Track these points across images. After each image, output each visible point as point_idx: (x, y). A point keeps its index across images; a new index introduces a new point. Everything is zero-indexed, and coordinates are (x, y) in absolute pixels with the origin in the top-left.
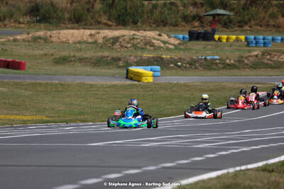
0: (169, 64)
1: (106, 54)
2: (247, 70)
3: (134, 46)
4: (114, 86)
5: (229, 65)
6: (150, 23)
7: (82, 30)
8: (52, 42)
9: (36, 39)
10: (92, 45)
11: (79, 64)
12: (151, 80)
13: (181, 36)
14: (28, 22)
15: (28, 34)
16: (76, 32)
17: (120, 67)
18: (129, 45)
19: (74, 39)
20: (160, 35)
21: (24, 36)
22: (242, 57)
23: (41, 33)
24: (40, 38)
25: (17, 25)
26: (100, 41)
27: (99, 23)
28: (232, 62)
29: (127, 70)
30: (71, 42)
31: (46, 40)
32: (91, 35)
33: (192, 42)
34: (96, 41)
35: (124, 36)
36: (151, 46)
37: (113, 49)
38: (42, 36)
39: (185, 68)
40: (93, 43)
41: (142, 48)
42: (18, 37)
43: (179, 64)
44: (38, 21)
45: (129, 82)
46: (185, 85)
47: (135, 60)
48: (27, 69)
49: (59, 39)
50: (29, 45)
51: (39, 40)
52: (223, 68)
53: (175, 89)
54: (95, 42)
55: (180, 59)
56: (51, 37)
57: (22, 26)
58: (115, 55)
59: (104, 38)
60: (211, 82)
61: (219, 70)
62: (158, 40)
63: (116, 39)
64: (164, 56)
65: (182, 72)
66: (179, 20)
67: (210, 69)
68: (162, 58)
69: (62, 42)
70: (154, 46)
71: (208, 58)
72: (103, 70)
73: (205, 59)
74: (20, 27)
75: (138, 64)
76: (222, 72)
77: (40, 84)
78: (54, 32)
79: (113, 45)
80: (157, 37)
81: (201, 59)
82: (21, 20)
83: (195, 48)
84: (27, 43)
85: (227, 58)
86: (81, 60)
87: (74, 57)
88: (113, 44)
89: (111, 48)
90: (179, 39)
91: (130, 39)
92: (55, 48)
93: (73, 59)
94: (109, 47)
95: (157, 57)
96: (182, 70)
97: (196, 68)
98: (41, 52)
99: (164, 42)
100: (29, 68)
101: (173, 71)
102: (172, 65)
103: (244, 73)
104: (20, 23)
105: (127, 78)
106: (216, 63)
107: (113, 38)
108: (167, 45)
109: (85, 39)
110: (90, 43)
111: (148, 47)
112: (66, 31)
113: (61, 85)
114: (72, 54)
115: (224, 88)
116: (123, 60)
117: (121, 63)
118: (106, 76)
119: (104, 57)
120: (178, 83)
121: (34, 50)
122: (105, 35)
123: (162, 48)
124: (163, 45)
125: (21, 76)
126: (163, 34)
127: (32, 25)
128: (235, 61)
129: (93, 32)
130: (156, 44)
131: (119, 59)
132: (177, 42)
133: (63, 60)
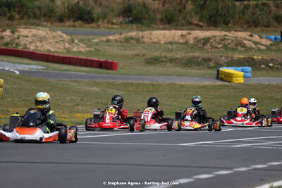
0: (260, 65)
1: (197, 54)
3: (225, 46)
4: (205, 86)
6: (241, 23)
7: (173, 31)
8: (144, 43)
9: (128, 40)
10: (183, 46)
11: (170, 65)
12: (241, 80)
13: (273, 37)
14: (121, 23)
15: (121, 34)
16: (167, 32)
17: (210, 68)
18: (220, 46)
19: (165, 40)
20: (251, 36)
21: (117, 37)
23: (133, 34)
24: (132, 38)
25: (110, 26)
26: (191, 42)
27: (191, 24)
29: (218, 71)
30: (162, 42)
31: (138, 40)
32: (182, 36)
35: (215, 37)
36: (242, 47)
37: (204, 49)
38: (134, 37)
39: (277, 69)
40: (184, 43)
41: (233, 49)
42: (111, 38)
43: (271, 65)
44: (130, 22)
45: (219, 83)
46: (277, 86)
47: (226, 61)
48: (119, 69)
49: (151, 39)
50: (121, 45)
51: (131, 41)
54: (186, 43)
55: (272, 59)
56: (143, 37)
57: (115, 26)
58: (206, 55)
59: (195, 39)
62: (250, 40)
63: (207, 40)
64: (255, 57)
65: (273, 73)
66: (272, 20)
68: (254, 59)
69: (154, 43)
70: (246, 47)
72: (193, 71)
74: (112, 28)
75: (229, 65)
77: (132, 84)
78: (146, 32)
79: (204, 46)
80: (249, 38)
82: (114, 21)
84: (119, 44)
86: (172, 60)
87: (165, 57)
88: (204, 44)
89: (202, 49)
90: (271, 40)
91: (221, 40)
92: (146, 49)
93: (164, 59)
94: (200, 47)
95: (248, 58)
96: (274, 71)
98: (133, 52)
99: (256, 43)
100: (122, 68)
101: (265, 72)
102: (263, 66)
104: (113, 24)
105: (217, 78)
107: (204, 39)
108: (259, 46)
109: (176, 39)
110: (182, 44)
111: (239, 48)
112: (158, 32)
113: (152, 85)
114: (163, 55)
116: (214, 61)
117: (212, 64)
118: (196, 76)
119: (195, 58)
120: (269, 84)
121: (126, 50)
122: (196, 35)
123: (254, 48)
124: (254, 46)
125: (114, 76)
126: (254, 35)
127: (125, 26)
129: (184, 32)
130: (248, 45)
131: (210, 60)
132: (269, 43)
133: (155, 61)
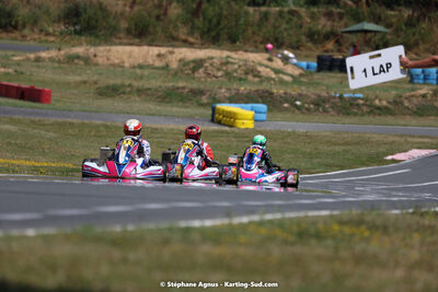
0: (281, 103)
1: (181, 84)
2: (408, 117)
3: (227, 74)
5: (379, 108)
6: (255, 42)
7: (145, 48)
8: (97, 64)
9: (71, 59)
10: (160, 72)
11: (137, 99)
12: (250, 125)
13: (304, 64)
14: (61, 33)
15: (59, 50)
16: (135, 49)
17: (202, 105)
18: (220, 74)
19: (132, 60)
20: (270, 60)
21: (53, 53)
22: (401, 97)
23: (79, 50)
24: (78, 57)
25: (44, 38)
26: (174, 65)
27: (175, 39)
28: (384, 103)
29: (214, 109)
30: (127, 65)
31: (87, 60)
32: (159, 55)
33: (321, 74)
34: (167, 66)
35: (212, 58)
36: (255, 76)
37: (194, 78)
38: (81, 55)
39: (308, 110)
40: (163, 68)
41: (240, 79)
42: (44, 55)
43: (298, 103)
44: (76, 33)
45: (215, 127)
46: (306, 135)
47: (227, 95)
48: (52, 102)
49: (108, 59)
50: (60, 68)
51: (76, 61)
52: (370, 113)
53: (289, 140)
55: (300, 95)
56: (95, 56)
57: (52, 39)
58: (195, 85)
59: (180, 60)
60: (347, 132)
61: (362, 115)
62: (267, 67)
63: (198, 64)
64: (275, 91)
65: (301, 116)
66: (304, 38)
67: (348, 114)
68: (272, 94)
69: (113, 65)
70: (260, 77)
71: (345, 96)
72: (175, 109)
73: (341, 97)
74: (46, 41)
75: (231, 100)
76: (366, 118)
77: (72, 124)
78: (101, 48)
79: (193, 72)
80: (266, 62)
81: (334, 97)
82: (51, 30)
83: (326, 82)
84: (56, 65)
85: (376, 97)
86: (140, 92)
87: (130, 85)
88: (194, 70)
89: (190, 77)
90: (301, 68)
91: (222, 64)
92: (100, 74)
93: (129, 89)
94: (188, 74)
95: (263, 92)
96: (303, 113)
97: (325, 111)
98: (78, 78)
99: (277, 71)
100: (57, 101)
101: (288, 115)
102: (286, 105)
103: (403, 122)
104: (48, 34)
105: (212, 121)
106: (358, 105)
107: (194, 61)
108: (281, 75)
109: (150, 61)
110: (158, 68)
111: (250, 77)
112: (120, 48)
113: (106, 126)
114: (127, 83)
115: (367, 142)
116: (208, 94)
117: (204, 99)
118: (178, 117)
119: (178, 88)
120: (294, 132)
121: (66, 74)
122: (182, 56)
123: (273, 79)
124: (274, 76)
125: (43, 111)
126: (275, 58)
127: (67, 38)
128: (389, 102)
129: (163, 50)
130: (263, 74)
131: (202, 93)
132: (297, 72)
133: (112, 91)
